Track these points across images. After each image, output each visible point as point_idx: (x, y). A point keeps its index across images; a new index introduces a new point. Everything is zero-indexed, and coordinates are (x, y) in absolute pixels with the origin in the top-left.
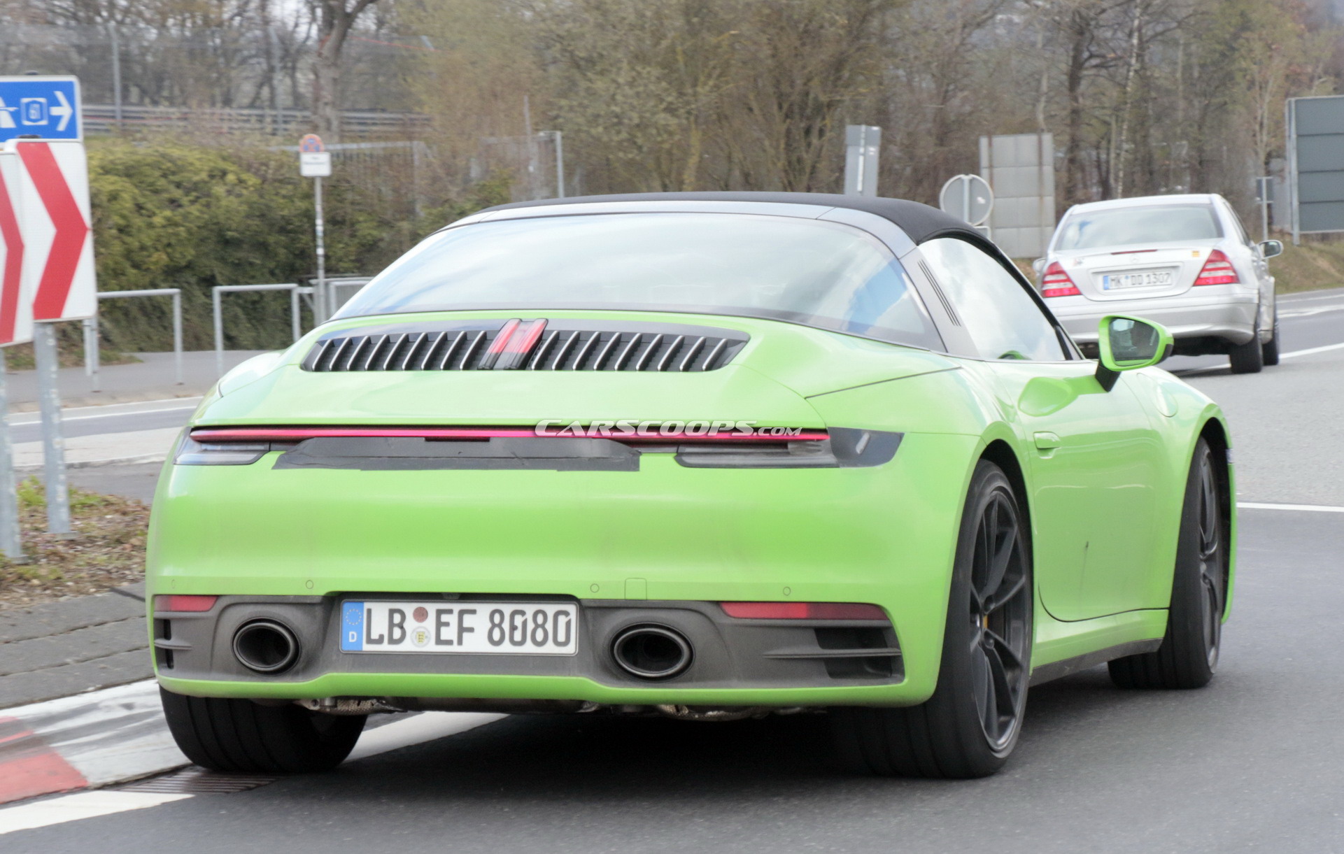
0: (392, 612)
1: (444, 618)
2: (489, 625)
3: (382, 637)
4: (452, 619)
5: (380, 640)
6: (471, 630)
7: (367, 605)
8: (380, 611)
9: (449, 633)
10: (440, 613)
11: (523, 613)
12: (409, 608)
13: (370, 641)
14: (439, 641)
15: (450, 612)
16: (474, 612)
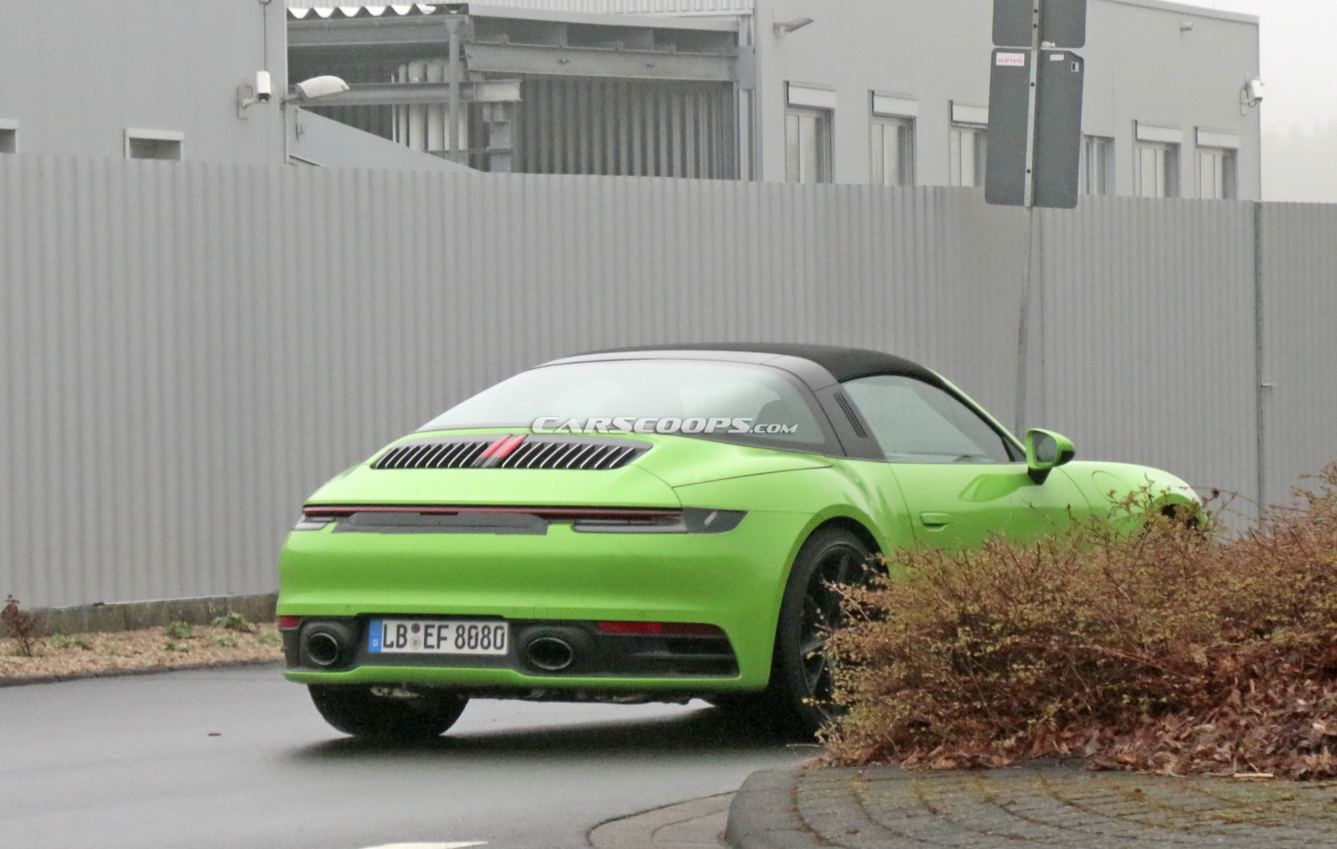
0: (399, 627)
1: (430, 631)
2: (456, 636)
3: (392, 643)
4: (434, 631)
5: (391, 645)
6: (445, 639)
7: (385, 622)
8: (392, 626)
9: (432, 641)
10: (427, 627)
11: (475, 628)
12: (409, 624)
13: (385, 645)
14: (426, 646)
15: (433, 627)
16: (447, 627)
